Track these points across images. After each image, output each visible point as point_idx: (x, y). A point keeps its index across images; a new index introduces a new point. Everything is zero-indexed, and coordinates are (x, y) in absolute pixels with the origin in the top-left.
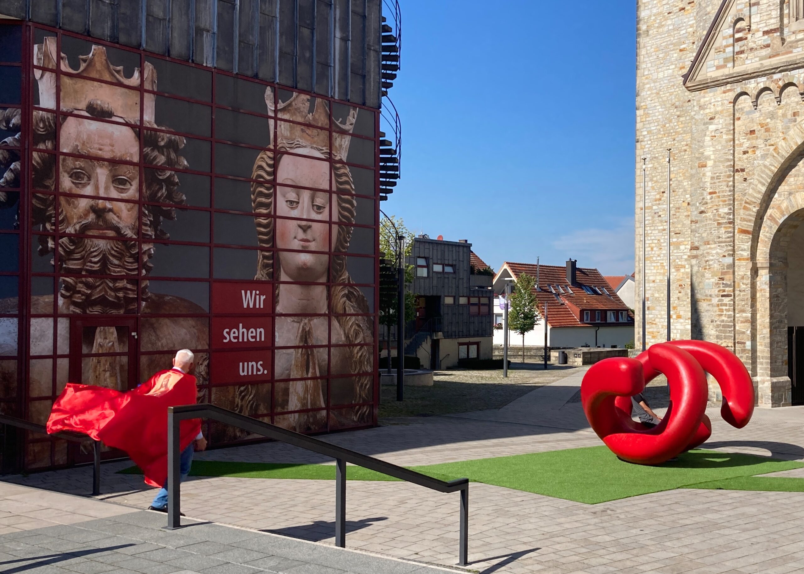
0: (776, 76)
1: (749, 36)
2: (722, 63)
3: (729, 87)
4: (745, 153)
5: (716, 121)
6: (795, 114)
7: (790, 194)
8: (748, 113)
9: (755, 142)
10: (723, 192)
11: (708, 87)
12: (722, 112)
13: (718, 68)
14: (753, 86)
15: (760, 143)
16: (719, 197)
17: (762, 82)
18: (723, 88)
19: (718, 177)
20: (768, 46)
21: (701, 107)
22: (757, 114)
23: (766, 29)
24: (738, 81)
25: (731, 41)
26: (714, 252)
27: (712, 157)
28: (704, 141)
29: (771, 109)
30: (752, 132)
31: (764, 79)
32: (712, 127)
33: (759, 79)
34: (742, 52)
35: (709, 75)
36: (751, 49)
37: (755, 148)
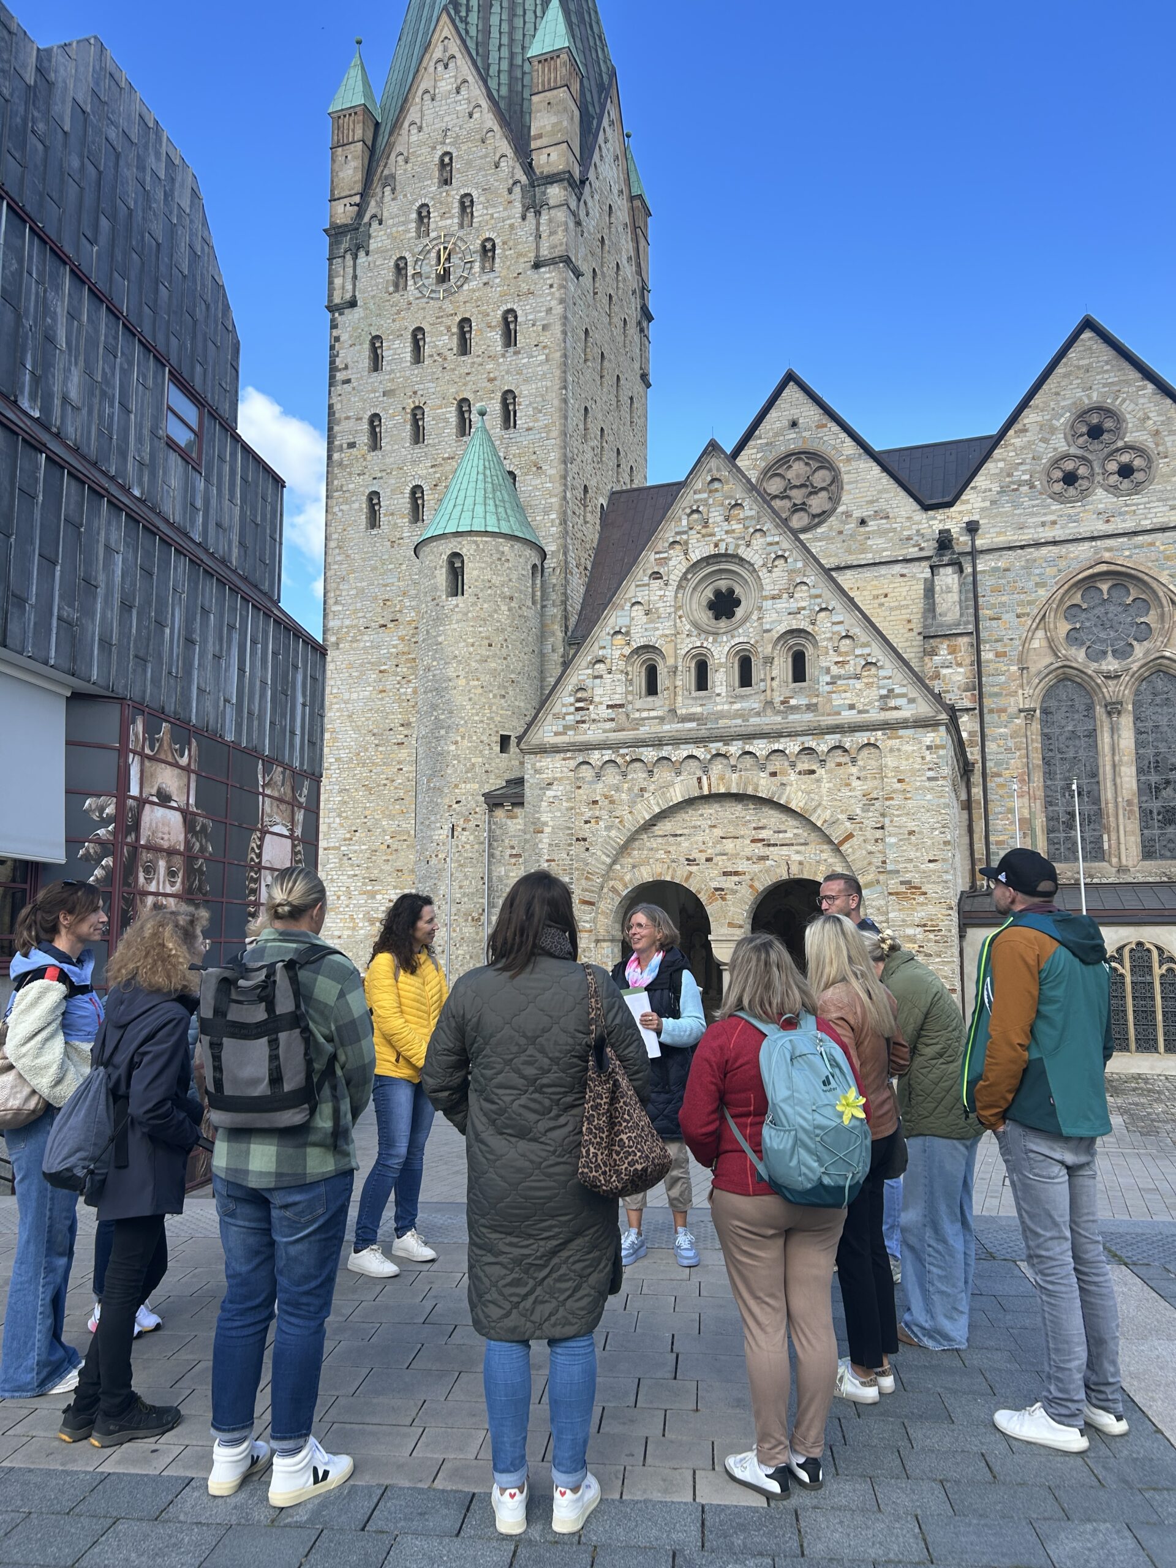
0: (622, 751)
1: (591, 707)
2: (561, 729)
3: (569, 755)
4: (586, 822)
5: (554, 787)
6: (642, 790)
7: (634, 867)
8: (590, 783)
9: (597, 813)
11: (545, 752)
12: (561, 778)
13: (556, 734)
14: (596, 757)
15: (604, 814)
17: (608, 755)
18: (562, 755)
19: (557, 845)
20: (613, 720)
21: (537, 771)
22: (600, 785)
23: (610, 703)
24: (580, 750)
25: (572, 709)
27: (550, 823)
28: (540, 807)
29: (616, 782)
30: (595, 802)
31: (610, 752)
32: (549, 793)
33: (604, 752)
34: (583, 722)
35: (546, 739)
36: (594, 720)
37: (598, 818)
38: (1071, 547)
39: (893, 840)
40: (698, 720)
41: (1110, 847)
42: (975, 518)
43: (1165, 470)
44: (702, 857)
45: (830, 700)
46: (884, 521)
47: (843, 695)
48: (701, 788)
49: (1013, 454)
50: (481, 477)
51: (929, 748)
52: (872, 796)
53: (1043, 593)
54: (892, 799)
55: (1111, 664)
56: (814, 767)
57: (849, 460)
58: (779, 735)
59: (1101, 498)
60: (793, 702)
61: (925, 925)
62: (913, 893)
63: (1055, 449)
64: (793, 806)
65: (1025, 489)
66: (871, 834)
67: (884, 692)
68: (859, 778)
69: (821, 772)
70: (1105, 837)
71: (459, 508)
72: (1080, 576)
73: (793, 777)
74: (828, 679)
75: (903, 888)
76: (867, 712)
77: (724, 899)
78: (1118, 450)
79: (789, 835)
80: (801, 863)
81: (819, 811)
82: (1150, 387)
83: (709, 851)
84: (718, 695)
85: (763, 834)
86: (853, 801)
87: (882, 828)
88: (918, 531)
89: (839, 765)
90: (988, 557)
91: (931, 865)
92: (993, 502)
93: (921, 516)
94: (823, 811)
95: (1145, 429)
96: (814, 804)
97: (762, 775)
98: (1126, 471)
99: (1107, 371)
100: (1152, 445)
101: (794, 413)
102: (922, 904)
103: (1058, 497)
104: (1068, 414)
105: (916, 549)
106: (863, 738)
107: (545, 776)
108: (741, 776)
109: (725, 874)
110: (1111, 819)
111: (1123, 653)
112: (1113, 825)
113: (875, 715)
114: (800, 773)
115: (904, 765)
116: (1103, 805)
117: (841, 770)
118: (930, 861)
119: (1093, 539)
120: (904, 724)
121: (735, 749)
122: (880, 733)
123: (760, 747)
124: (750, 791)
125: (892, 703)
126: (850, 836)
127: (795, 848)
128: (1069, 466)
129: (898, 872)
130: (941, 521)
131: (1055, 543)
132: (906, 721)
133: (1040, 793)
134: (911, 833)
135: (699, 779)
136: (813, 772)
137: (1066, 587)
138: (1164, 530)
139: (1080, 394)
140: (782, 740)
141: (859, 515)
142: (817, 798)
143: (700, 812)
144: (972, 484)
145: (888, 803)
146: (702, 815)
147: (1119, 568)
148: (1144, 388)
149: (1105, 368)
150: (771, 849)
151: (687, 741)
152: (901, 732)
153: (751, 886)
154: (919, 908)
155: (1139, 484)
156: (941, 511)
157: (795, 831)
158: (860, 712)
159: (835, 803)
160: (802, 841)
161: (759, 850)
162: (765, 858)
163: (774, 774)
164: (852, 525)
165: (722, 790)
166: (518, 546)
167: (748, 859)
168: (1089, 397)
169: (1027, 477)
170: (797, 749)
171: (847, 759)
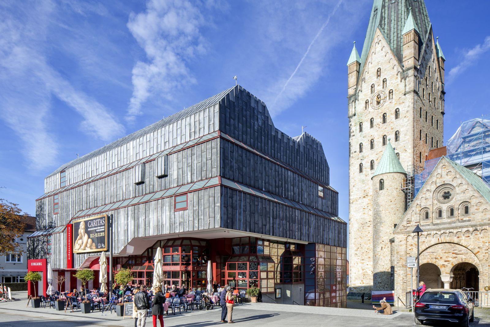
1: (411, 223)
2: (403, 229)
3: (405, 234)
4: (410, 250)
5: (402, 242)
6: (424, 242)
7: (422, 260)
8: (411, 241)
11: (400, 234)
12: (403, 240)
14: (412, 234)
17: (415, 234)
19: (402, 255)
20: (416, 225)
21: (398, 238)
22: (413, 241)
23: (416, 222)
24: (408, 233)
25: (406, 223)
27: (401, 250)
28: (398, 246)
30: (412, 245)
32: (400, 243)
34: (409, 226)
35: (400, 231)
36: (412, 226)
37: (413, 249)
40: (438, 225)
44: (439, 257)
45: (474, 219)
47: (478, 217)
48: (439, 241)
52: (485, 242)
56: (469, 235)
60: (464, 219)
64: (463, 245)
66: (484, 251)
67: (489, 216)
68: (481, 238)
69: (471, 236)
71: (383, 167)
73: (463, 238)
74: (474, 213)
77: (444, 267)
79: (462, 252)
80: (466, 259)
81: (470, 246)
83: (441, 256)
84: (444, 218)
85: (455, 252)
86: (480, 243)
87: (487, 250)
89: (476, 234)
96: (469, 244)
97: (455, 237)
106: (483, 228)
108: (450, 238)
109: (445, 261)
113: (486, 222)
114: (465, 237)
117: (477, 236)
121: (448, 231)
122: (487, 226)
123: (454, 231)
124: (452, 241)
126: (479, 252)
127: (464, 255)
135: (439, 239)
140: (460, 229)
145: (489, 244)
146: (439, 247)
150: (458, 255)
151: (435, 230)
153: (452, 264)
157: (464, 251)
159: (475, 244)
160: (466, 253)
161: (454, 255)
162: (456, 257)
163: (458, 237)
165: (445, 241)
167: (451, 258)
170: (465, 231)
171: (478, 233)
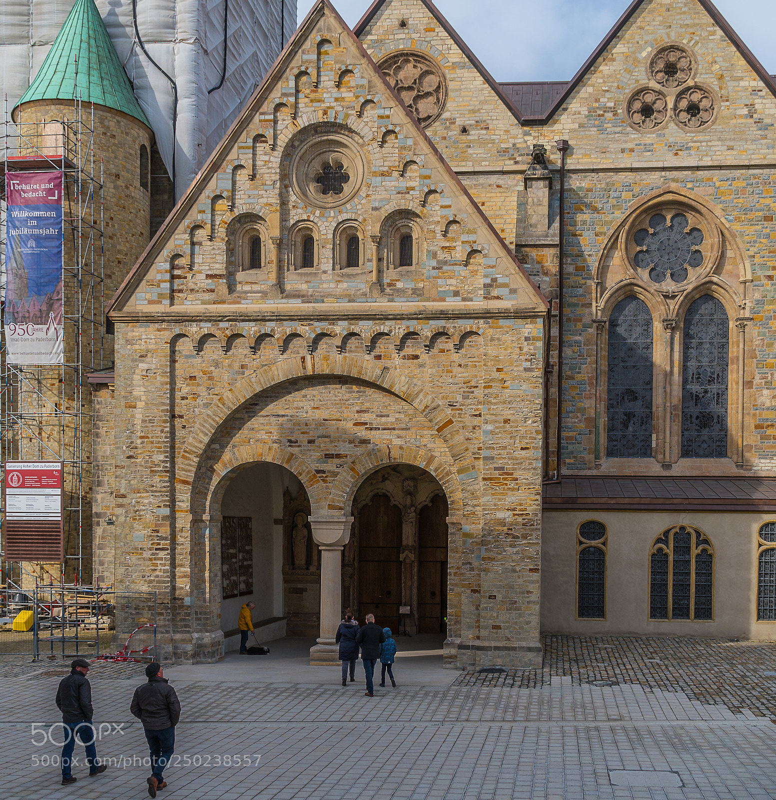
0: (222, 325)
1: (189, 276)
2: (156, 298)
3: (164, 325)
4: (183, 398)
5: (148, 359)
6: (242, 367)
7: (234, 446)
8: (187, 357)
9: (195, 389)
10: (157, 437)
11: (138, 321)
12: (155, 351)
14: (194, 330)
15: (202, 391)
16: (152, 442)
17: (206, 328)
18: (157, 326)
19: (151, 421)
20: (212, 291)
21: (129, 342)
22: (199, 360)
23: (210, 273)
24: (176, 321)
25: (168, 276)
26: (147, 501)
27: (143, 398)
28: (132, 379)
29: (215, 357)
30: (193, 378)
31: (209, 325)
32: (143, 366)
33: (202, 324)
34: (180, 291)
35: (139, 308)
36: (192, 290)
37: (196, 396)
38: (643, 175)
39: (490, 427)
40: (303, 296)
41: (657, 445)
42: (566, 138)
43: (725, 112)
44: (304, 439)
45: (436, 286)
46: (484, 132)
47: (449, 281)
48: (304, 368)
49: (601, 81)
50: (84, 45)
51: (527, 339)
52: (473, 384)
53: (619, 216)
54: (490, 387)
55: (669, 285)
56: (418, 353)
57: (455, 66)
58: (385, 318)
59: (673, 132)
60: (399, 285)
61: (514, 510)
62: (505, 479)
63: (637, 81)
64: (396, 389)
65: (609, 115)
66: (469, 421)
67: (488, 281)
68: (460, 365)
69: (424, 357)
70: (654, 436)
71: (59, 76)
72: (650, 203)
73: (397, 360)
74: (434, 263)
75: (496, 474)
76: (471, 300)
77: (324, 481)
78: (689, 89)
79: (391, 419)
80: (401, 448)
81: (421, 396)
82: (720, 32)
83: (311, 433)
84: (325, 272)
85: (365, 417)
86: (454, 388)
87: (480, 415)
88: (514, 145)
89: (442, 351)
90: (574, 176)
91: (523, 452)
92: (581, 126)
93: (518, 131)
94: (425, 397)
95: (712, 73)
96: (417, 389)
97: (367, 357)
98: (693, 109)
99: (684, 13)
100: (717, 88)
101: (405, 13)
102: (513, 489)
103: (636, 126)
104: (649, 49)
105: (512, 162)
106: (467, 325)
107: (137, 347)
108: (345, 358)
109: (327, 456)
110: (661, 421)
111: (679, 276)
112: (661, 427)
113: (479, 304)
114: (404, 358)
115: (503, 354)
116: (654, 409)
117: (443, 358)
118: (522, 449)
119: (663, 169)
120: (505, 315)
121: (340, 328)
122: (482, 321)
123: (366, 329)
124: (354, 374)
125: (495, 292)
126: (450, 422)
127: (396, 432)
128: (649, 98)
129: (493, 458)
130: (535, 137)
131: (632, 170)
132: (507, 311)
133: (605, 396)
134: (506, 421)
135: (303, 358)
136: (416, 357)
137: (638, 212)
138: (720, 167)
139: (662, 32)
140: (388, 323)
141: (462, 123)
142: (419, 383)
143: (303, 392)
144: (564, 106)
145: (487, 391)
146: (305, 396)
147: (682, 199)
148: (714, 33)
149: (683, 9)
150: (373, 432)
151: (291, 318)
152: (502, 322)
153: (353, 469)
154: (510, 493)
155: (703, 123)
156: (535, 128)
157: (397, 415)
158: (464, 300)
159: (436, 389)
160: (403, 426)
161: (361, 433)
162: (366, 441)
163: (378, 357)
164: (455, 132)
165: (327, 372)
166: (124, 122)
167: (351, 442)
168: (668, 35)
169: (611, 104)
170: (402, 333)
171: (450, 345)
